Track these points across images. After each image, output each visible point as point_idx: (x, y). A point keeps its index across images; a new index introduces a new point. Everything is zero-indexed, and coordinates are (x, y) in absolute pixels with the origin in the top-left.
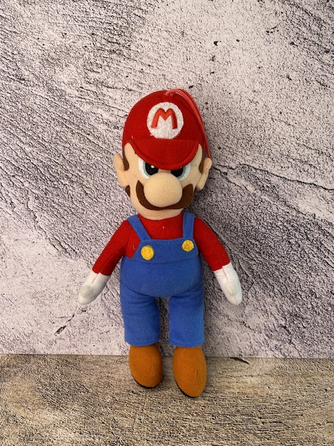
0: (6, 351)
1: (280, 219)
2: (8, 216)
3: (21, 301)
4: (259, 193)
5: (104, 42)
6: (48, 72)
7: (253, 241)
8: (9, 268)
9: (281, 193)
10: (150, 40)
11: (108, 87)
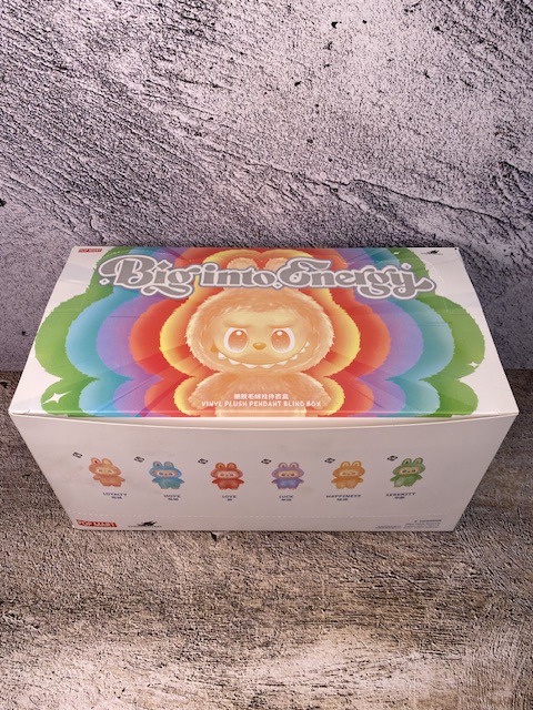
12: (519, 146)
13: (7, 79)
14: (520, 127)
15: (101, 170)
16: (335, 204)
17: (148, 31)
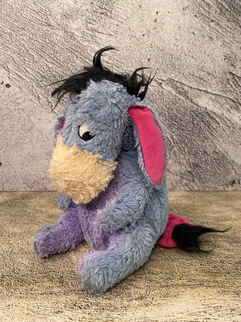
0: (28, 189)
1: (189, 110)
2: (35, 105)
3: (40, 157)
4: (178, 95)
5: (97, 7)
6: (65, 22)
7: (174, 123)
8: (34, 136)
9: (189, 96)
10: (123, 8)
11: (99, 32)
12: (235, 65)
13: (26, 29)
14: (234, 57)
15: (57, 71)
16: (161, 90)
17: (86, 12)
